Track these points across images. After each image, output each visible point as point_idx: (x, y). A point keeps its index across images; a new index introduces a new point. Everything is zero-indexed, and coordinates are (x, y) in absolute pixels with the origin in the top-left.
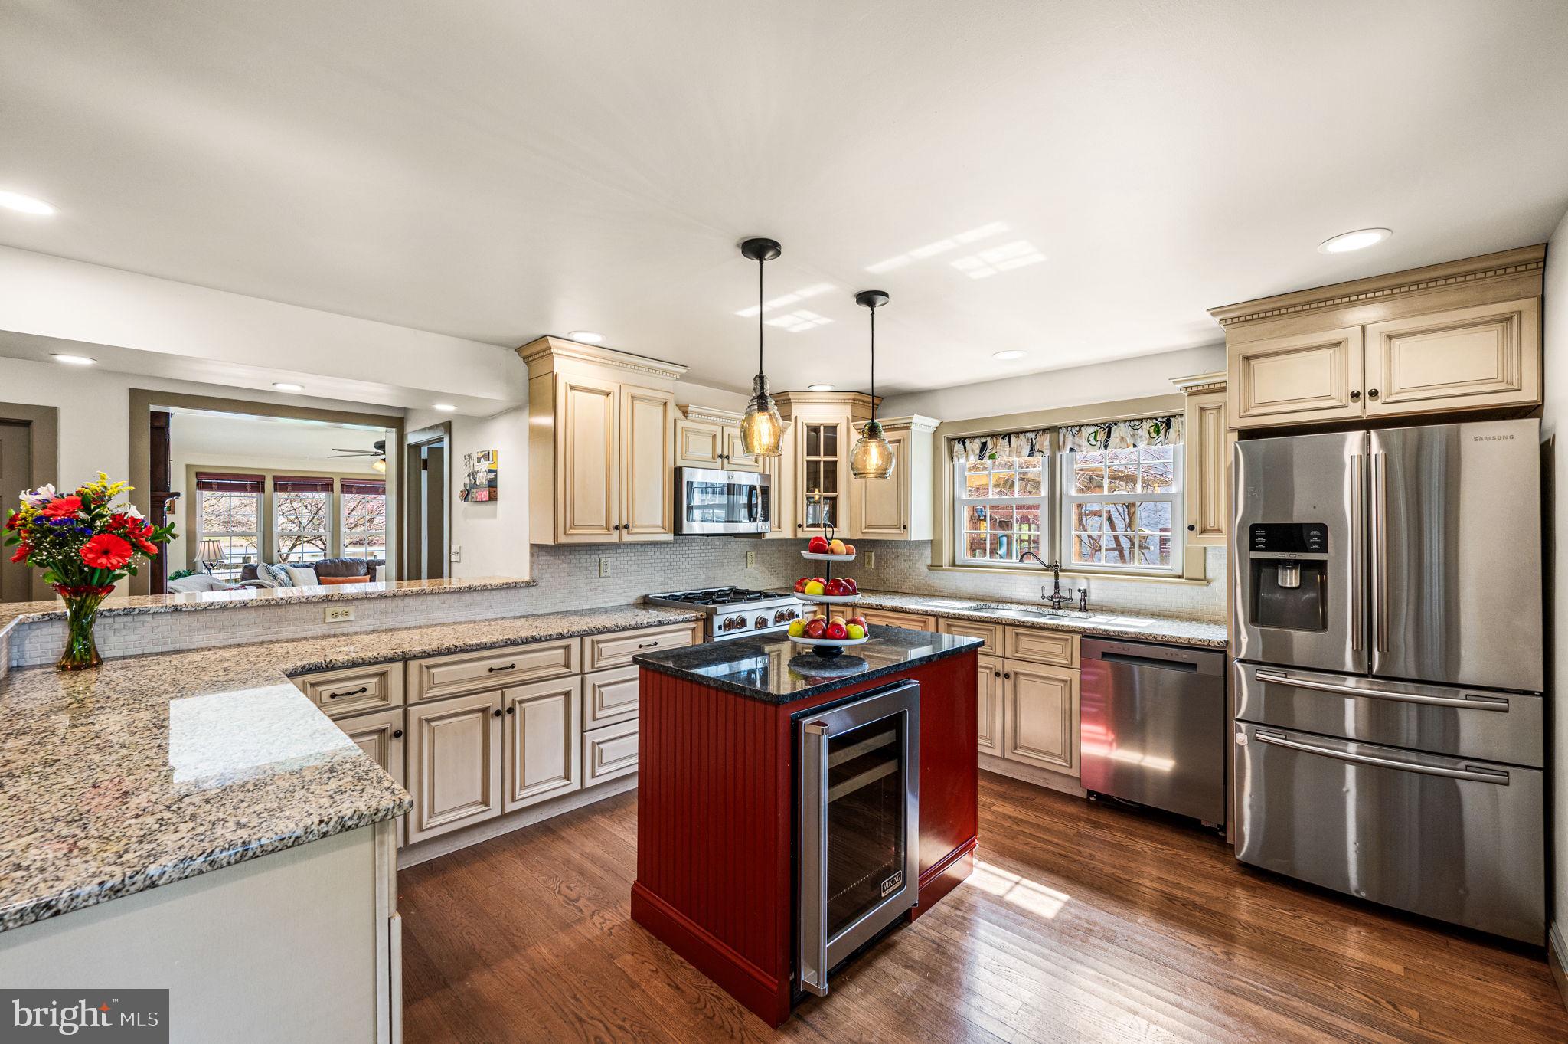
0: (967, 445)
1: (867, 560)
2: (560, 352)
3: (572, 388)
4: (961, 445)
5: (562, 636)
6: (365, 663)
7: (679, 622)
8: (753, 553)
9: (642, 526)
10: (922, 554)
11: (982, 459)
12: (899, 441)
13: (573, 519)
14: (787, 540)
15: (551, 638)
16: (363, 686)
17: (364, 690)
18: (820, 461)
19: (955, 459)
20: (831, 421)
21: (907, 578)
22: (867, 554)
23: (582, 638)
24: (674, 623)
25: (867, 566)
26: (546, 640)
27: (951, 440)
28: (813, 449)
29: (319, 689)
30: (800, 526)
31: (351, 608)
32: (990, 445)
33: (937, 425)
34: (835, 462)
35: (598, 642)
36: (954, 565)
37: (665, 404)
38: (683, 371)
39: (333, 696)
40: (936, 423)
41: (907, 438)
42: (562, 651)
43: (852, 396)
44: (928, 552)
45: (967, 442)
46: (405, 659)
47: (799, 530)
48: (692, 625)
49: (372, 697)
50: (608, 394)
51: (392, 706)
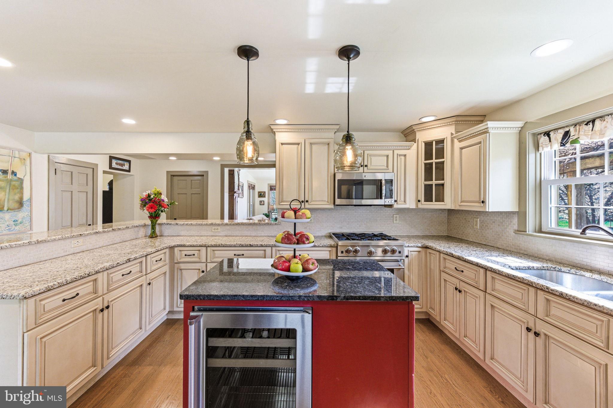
0: (551, 136)
1: (475, 223)
2: (277, 130)
3: (282, 144)
4: (547, 137)
5: (262, 246)
6: (194, 246)
7: (320, 247)
8: (398, 216)
9: (316, 201)
10: (511, 222)
11: (564, 145)
12: (480, 143)
13: (282, 198)
14: (413, 209)
15: (257, 246)
16: (194, 253)
17: (194, 255)
18: (433, 163)
19: (540, 148)
20: (439, 137)
21: (500, 238)
22: (475, 219)
23: (272, 248)
24: (317, 247)
25: (475, 227)
26: (255, 247)
27: (536, 136)
28: (428, 155)
29: (183, 252)
30: (419, 201)
31: (219, 228)
32: (572, 133)
33: (522, 125)
34: (443, 162)
35: (279, 251)
36: (540, 231)
37: (328, 144)
38: (338, 127)
39: (186, 255)
40: (520, 124)
41: (485, 140)
42: (263, 252)
43: (454, 119)
44: (515, 220)
45: (552, 134)
46: (207, 247)
47: (419, 204)
48: (329, 249)
49: (196, 257)
50: (298, 144)
51: (202, 262)
